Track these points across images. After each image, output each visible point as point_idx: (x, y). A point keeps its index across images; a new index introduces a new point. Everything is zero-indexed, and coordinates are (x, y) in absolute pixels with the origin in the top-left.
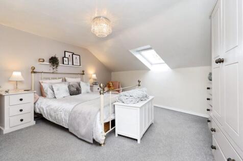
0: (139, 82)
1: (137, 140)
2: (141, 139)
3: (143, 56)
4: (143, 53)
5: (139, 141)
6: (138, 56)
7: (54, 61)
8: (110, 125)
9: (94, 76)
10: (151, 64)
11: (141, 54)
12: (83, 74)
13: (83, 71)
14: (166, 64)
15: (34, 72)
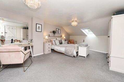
0: (84, 40)
1: (85, 57)
2: (87, 57)
3: (85, 31)
4: (85, 30)
5: (86, 57)
6: (83, 31)
7: (54, 32)
8: (77, 53)
9: (65, 37)
10: (88, 34)
11: (84, 30)
12: (61, 37)
13: (61, 36)
14: (94, 34)
15: (50, 36)
